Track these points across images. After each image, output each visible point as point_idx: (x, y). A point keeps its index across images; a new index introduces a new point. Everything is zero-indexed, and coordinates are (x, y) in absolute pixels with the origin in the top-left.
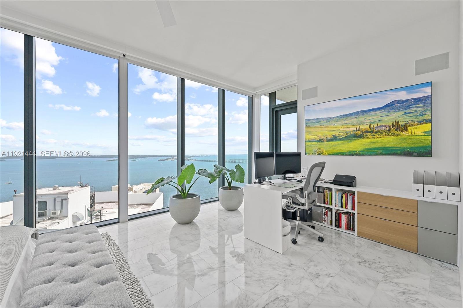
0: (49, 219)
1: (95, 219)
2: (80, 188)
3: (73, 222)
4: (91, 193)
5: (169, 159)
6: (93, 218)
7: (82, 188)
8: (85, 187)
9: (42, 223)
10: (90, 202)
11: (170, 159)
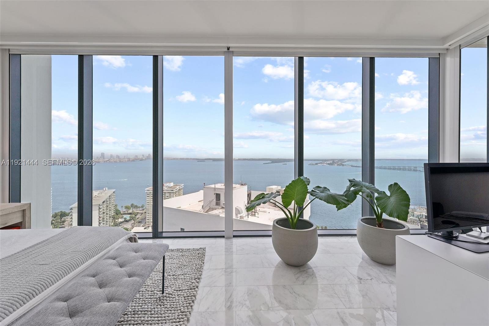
0: (221, 208)
1: (251, 214)
2: (241, 186)
3: (236, 214)
4: (248, 192)
5: (319, 163)
6: (250, 214)
7: (242, 187)
8: (244, 185)
9: (217, 210)
10: (248, 199)
11: (321, 163)
